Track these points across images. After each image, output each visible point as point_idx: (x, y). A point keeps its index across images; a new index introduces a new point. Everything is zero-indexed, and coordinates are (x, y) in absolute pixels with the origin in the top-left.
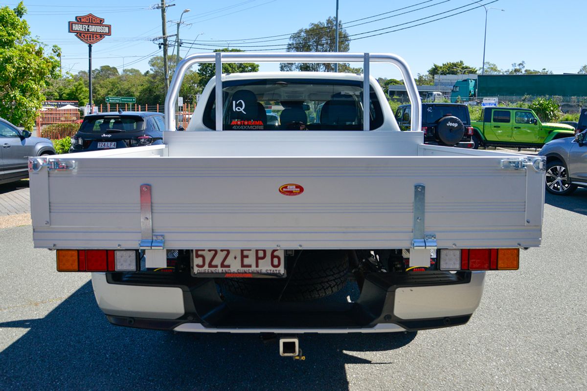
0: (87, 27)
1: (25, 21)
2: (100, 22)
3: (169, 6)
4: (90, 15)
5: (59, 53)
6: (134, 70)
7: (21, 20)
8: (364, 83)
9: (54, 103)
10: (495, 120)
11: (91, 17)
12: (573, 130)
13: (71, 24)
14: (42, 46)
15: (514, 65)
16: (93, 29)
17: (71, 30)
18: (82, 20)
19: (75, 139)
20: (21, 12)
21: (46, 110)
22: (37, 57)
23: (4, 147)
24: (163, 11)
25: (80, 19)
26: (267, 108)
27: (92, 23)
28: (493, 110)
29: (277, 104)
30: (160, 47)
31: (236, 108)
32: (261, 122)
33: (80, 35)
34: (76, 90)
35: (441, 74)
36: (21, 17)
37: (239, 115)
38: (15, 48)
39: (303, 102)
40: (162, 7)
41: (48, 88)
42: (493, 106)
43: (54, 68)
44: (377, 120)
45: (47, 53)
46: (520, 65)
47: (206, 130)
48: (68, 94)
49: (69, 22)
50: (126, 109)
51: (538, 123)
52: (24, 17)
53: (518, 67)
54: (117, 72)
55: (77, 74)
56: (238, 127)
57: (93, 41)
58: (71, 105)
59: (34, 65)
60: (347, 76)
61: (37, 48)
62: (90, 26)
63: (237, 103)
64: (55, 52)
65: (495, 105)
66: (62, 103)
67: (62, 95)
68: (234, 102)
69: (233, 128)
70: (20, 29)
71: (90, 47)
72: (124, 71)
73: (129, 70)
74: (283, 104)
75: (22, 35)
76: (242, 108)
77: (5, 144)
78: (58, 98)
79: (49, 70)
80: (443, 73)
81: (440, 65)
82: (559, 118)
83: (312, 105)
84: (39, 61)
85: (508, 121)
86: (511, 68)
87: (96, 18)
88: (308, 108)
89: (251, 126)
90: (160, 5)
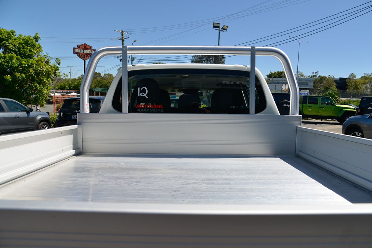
0: (83, 50)
1: (40, 44)
2: (90, 48)
3: (126, 38)
4: (85, 44)
5: (59, 63)
6: (110, 74)
7: (37, 43)
8: (251, 74)
9: (66, 92)
10: (309, 103)
11: (85, 45)
12: (354, 109)
13: (74, 49)
14: (49, 58)
15: (313, 73)
16: (86, 51)
17: (74, 52)
18: (81, 47)
19: (59, 113)
20: (37, 39)
21: (61, 95)
22: (46, 64)
23: (15, 118)
24: (123, 41)
25: (79, 46)
26: (171, 94)
27: (86, 48)
28: (308, 97)
29: (180, 91)
30: (121, 61)
31: (140, 93)
32: (161, 106)
33: (79, 55)
34: (78, 84)
35: (274, 77)
36: (37, 42)
37: (143, 99)
38: (34, 59)
39: (199, 90)
40: (122, 39)
41: (52, 82)
42: (306, 95)
43: (56, 70)
44: (261, 105)
45: (52, 62)
46: (316, 73)
47: (115, 113)
48: (73, 87)
49: (74, 48)
50: (99, 95)
51: (334, 105)
52: (39, 42)
53: (315, 74)
54: (101, 75)
55: (80, 76)
56: (142, 110)
57: (86, 58)
58: (75, 93)
59: (45, 69)
60: (235, 67)
61: (46, 60)
62: (85, 50)
63: (142, 89)
64: (57, 62)
65: (307, 94)
66: (70, 92)
67: (70, 87)
68: (139, 89)
69: (138, 110)
70: (36, 49)
71: (85, 61)
72: (104, 74)
73: (107, 74)
74: (184, 91)
75: (38, 52)
76: (145, 94)
77: (15, 116)
78: (68, 89)
79: (53, 72)
80: (275, 77)
81: (273, 72)
82: (339, 102)
83: (204, 92)
84: (47, 67)
85: (317, 104)
86: (311, 75)
87: (88, 46)
88: (202, 94)
89: (153, 109)
90: (121, 38)
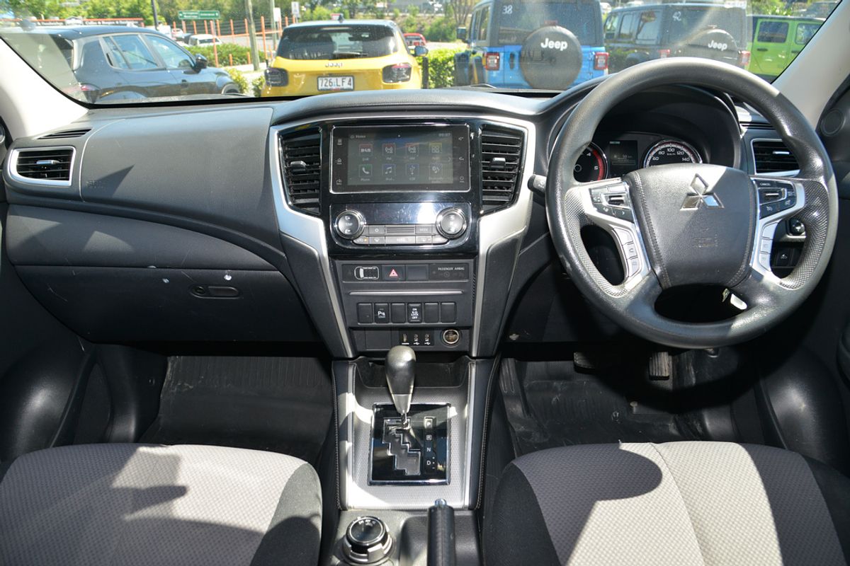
10: (760, 38)
28: (760, 22)
48: (128, 10)
58: (134, 23)
66: (121, 22)
67: (121, 10)
78: (115, 14)
85: (783, 39)
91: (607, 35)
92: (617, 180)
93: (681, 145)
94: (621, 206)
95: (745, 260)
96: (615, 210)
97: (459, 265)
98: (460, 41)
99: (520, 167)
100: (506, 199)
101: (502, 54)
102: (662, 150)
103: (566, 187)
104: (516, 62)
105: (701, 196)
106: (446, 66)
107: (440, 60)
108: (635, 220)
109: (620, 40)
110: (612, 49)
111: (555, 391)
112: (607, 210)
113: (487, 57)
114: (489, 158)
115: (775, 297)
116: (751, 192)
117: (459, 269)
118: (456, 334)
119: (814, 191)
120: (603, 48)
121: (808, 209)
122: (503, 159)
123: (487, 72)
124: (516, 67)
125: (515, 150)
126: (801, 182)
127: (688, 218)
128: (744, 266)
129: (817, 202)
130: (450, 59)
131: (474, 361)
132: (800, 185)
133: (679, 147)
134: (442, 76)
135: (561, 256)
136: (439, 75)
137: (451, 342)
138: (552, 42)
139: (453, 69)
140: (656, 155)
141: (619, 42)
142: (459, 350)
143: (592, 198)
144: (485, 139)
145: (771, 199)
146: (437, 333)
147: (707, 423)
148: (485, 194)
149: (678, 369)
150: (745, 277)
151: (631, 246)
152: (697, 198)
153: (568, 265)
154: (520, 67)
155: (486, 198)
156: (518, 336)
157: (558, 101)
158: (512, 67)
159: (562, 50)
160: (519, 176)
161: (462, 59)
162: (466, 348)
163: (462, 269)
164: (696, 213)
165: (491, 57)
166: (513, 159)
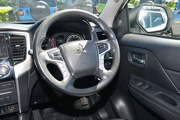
91: (57, 3)
92: (56, 48)
93: (77, 35)
94: (58, 56)
95: (97, 67)
96: (56, 58)
97: (9, 83)
98: (9, 6)
99: (25, 48)
100: (22, 59)
101: (24, 10)
102: (71, 37)
103: (40, 52)
104: (29, 13)
105: (81, 50)
106: (5, 15)
107: (2, 13)
108: (63, 60)
109: (62, 5)
110: (59, 7)
111: (54, 116)
112: (54, 58)
113: (19, 12)
114: (14, 46)
115: (107, 76)
116: (96, 47)
117: (9, 84)
118: (13, 106)
119: (112, 45)
120: (56, 7)
121: (112, 49)
122: (19, 46)
123: (20, 16)
124: (30, 14)
125: (23, 42)
126: (108, 42)
127: (78, 57)
128: (97, 69)
129: (113, 47)
130: (6, 13)
131: (21, 114)
132: (109, 43)
133: (76, 36)
134: (4, 18)
135: (41, 75)
136: (3, 18)
137: (12, 110)
138: (40, 6)
139: (8, 16)
140: (70, 39)
141: (61, 5)
142: (15, 112)
143: (48, 55)
144: (11, 40)
145: (101, 48)
146: (6, 108)
147: (101, 115)
148: (14, 58)
149: (90, 101)
150: (98, 72)
151: (63, 68)
152: (80, 51)
153: (44, 77)
154: (31, 14)
155: (14, 59)
156: (36, 102)
157: (35, 25)
158: (28, 14)
159: (43, 8)
160: (26, 50)
161: (11, 12)
162: (18, 111)
163: (11, 84)
164: (81, 55)
165: (20, 11)
166: (23, 45)
